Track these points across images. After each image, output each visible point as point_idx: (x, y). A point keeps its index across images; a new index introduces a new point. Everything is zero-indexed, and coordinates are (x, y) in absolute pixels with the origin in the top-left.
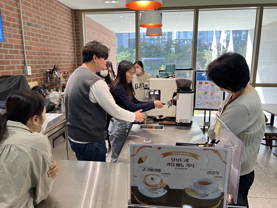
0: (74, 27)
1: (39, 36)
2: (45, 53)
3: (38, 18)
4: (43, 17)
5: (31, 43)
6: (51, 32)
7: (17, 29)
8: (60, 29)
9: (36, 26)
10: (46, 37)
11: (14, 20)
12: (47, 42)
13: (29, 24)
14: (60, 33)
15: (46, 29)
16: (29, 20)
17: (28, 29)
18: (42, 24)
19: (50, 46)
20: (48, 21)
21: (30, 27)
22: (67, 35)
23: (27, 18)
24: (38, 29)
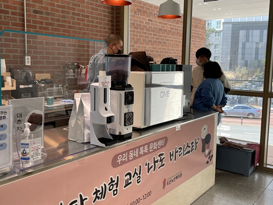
0: (115, 14)
1: (52, 24)
2: (58, 43)
3: (53, 5)
5: (36, 32)
6: (71, 21)
7: (18, 17)
8: (88, 17)
9: (48, 14)
11: (15, 8)
13: (36, 12)
14: (88, 21)
15: (64, 17)
16: (37, 7)
17: (35, 17)
18: (58, 11)
20: (68, 8)
21: (37, 15)
22: (101, 23)
23: (34, 6)
24: (50, 17)
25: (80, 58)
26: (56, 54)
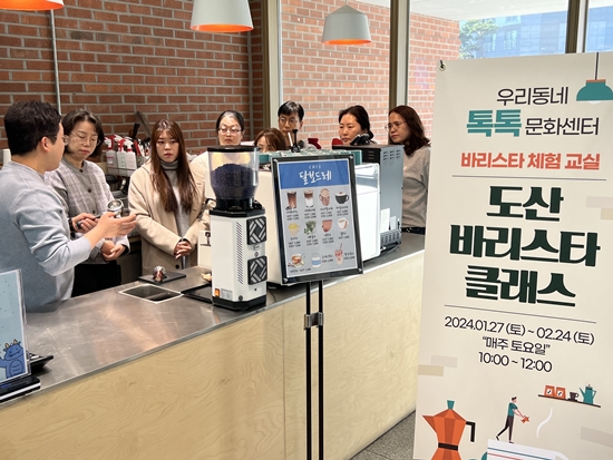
2: (126, 97)
3: (113, 17)
4: (129, 14)
5: (80, 77)
6: (154, 47)
7: (40, 50)
9: (102, 37)
10: (137, 60)
11: (33, 32)
12: (138, 70)
13: (76, 35)
14: (190, 45)
15: (137, 41)
16: (78, 26)
17: (76, 46)
18: (124, 29)
19: (149, 80)
20: (146, 21)
21: (81, 41)
22: (219, 47)
24: (107, 43)
26: (124, 120)
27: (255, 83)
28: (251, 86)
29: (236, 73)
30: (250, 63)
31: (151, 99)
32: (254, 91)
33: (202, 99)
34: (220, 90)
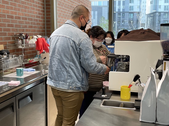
25: (24, 29)
26: (7, 26)
27: (47, 15)
28: (45, 16)
29: (41, 10)
30: (45, 7)
31: (16, 18)
32: (47, 18)
33: (31, 20)
34: (37, 17)
